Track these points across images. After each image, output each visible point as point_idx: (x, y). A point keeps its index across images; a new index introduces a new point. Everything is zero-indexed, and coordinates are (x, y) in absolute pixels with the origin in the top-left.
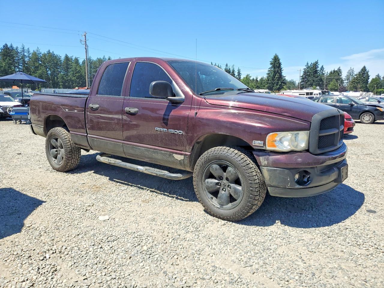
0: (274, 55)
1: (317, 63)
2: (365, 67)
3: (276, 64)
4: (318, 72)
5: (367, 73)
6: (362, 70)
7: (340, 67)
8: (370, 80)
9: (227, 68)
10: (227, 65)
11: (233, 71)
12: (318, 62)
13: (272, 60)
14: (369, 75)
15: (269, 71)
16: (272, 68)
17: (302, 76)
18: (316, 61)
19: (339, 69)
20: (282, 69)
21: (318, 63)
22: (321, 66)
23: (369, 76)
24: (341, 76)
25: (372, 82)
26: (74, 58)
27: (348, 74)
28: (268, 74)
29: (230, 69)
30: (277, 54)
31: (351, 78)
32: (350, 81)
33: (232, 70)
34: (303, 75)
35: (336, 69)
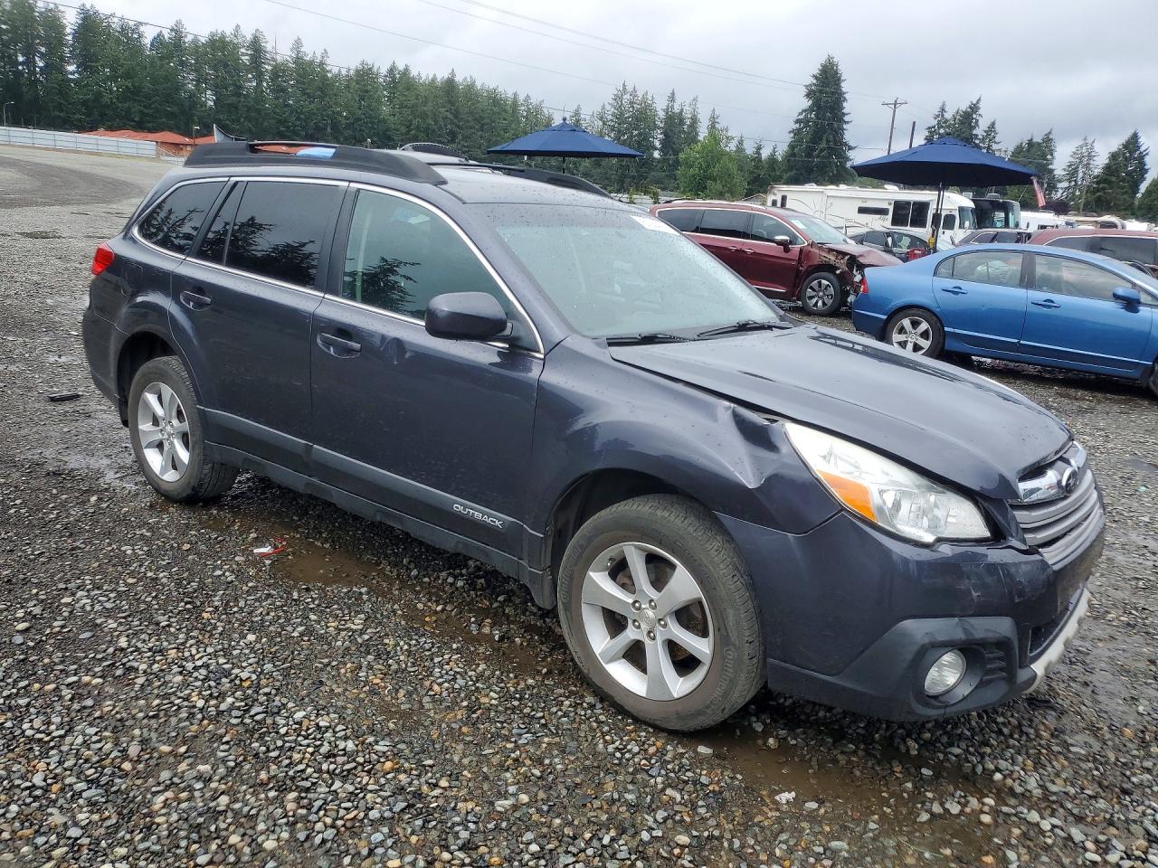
2: (1138, 137)
4: (977, 142)
5: (1141, 158)
8: (1143, 187)
9: (673, 108)
10: (672, 98)
11: (695, 120)
14: (1146, 167)
19: (1051, 140)
22: (989, 124)
23: (1146, 171)
25: (1149, 192)
29: (682, 110)
32: (1076, 184)
33: (690, 116)
35: (1042, 138)
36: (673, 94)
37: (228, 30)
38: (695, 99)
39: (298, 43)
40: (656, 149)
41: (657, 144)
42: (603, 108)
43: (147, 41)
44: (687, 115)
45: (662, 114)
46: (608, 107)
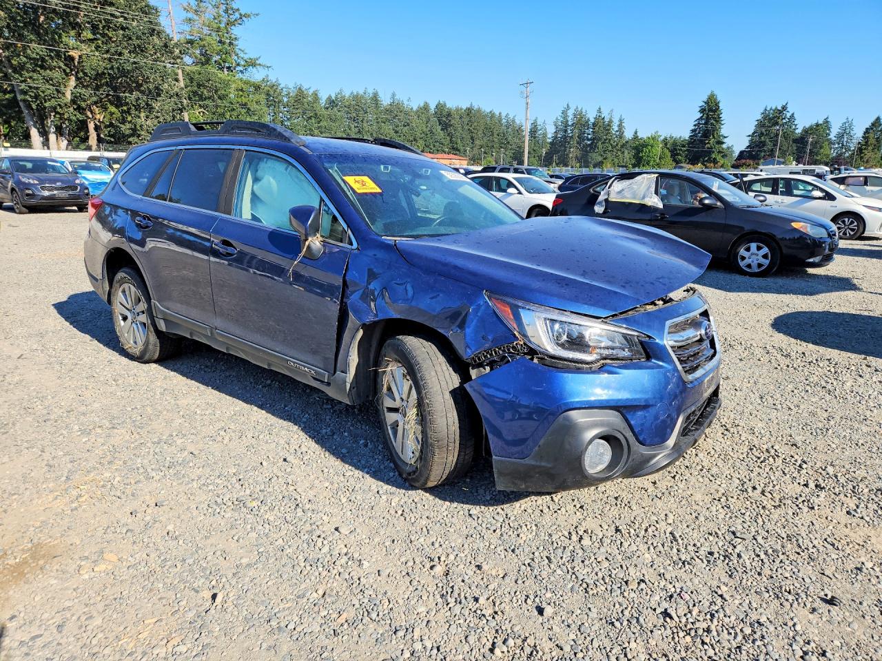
0: (709, 93)
1: (784, 108)
2: (878, 119)
3: (711, 112)
6: (873, 124)
7: (827, 118)
9: (599, 116)
10: (599, 111)
11: (611, 121)
12: (788, 106)
13: (704, 104)
15: (695, 125)
16: (701, 118)
17: (751, 133)
18: (784, 104)
19: (826, 122)
20: (722, 122)
21: (788, 109)
24: (829, 135)
26: (311, 92)
27: (840, 131)
28: (693, 131)
29: (603, 118)
30: (715, 93)
31: (845, 139)
32: (843, 145)
34: (754, 133)
35: (820, 122)
36: (600, 109)
37: (361, 92)
38: (612, 111)
39: (394, 95)
40: (588, 140)
41: (590, 136)
42: (557, 119)
43: (323, 101)
44: (607, 120)
45: (592, 120)
46: (559, 118)
